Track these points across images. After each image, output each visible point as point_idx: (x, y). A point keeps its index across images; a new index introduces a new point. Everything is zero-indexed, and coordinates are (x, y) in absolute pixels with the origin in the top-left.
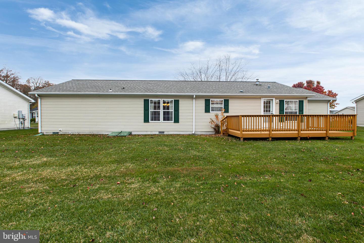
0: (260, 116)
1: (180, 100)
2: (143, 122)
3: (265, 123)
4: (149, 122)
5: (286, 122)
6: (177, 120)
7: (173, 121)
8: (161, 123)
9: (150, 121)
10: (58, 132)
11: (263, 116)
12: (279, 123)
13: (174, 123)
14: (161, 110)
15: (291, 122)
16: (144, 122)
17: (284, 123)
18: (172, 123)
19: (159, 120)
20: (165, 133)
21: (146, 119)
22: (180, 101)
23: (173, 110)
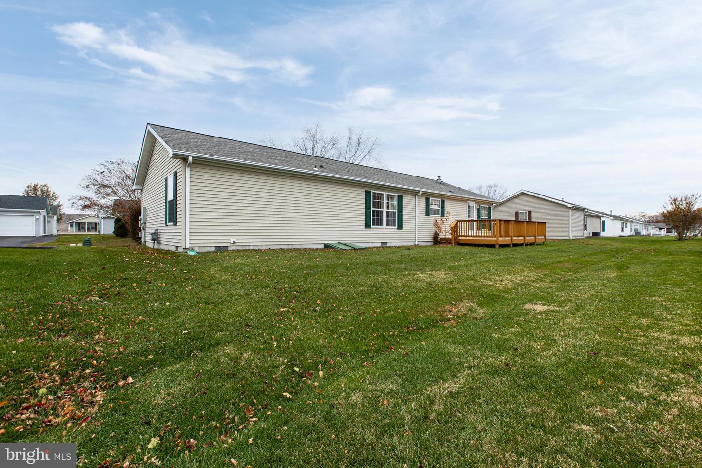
0: (465, 221)
1: (403, 196)
2: (364, 227)
3: (470, 231)
4: (371, 228)
5: (483, 230)
6: (400, 227)
7: (397, 227)
8: (384, 230)
9: (372, 226)
10: (227, 246)
11: (467, 221)
12: (478, 231)
13: (398, 229)
14: (383, 210)
15: (485, 230)
16: (366, 228)
17: (480, 231)
18: (394, 229)
19: (382, 225)
20: (388, 245)
21: (368, 224)
22: (403, 198)
23: (397, 211)
